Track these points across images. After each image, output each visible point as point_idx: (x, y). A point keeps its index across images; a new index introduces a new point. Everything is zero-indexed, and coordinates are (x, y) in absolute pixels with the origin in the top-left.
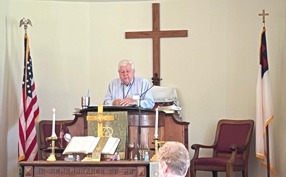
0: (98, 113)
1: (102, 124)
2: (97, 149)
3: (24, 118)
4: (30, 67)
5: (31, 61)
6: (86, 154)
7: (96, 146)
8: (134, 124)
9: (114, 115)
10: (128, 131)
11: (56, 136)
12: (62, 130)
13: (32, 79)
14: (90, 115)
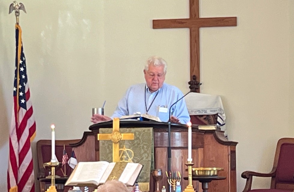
0: (112, 130)
1: (118, 145)
2: (112, 178)
3: (16, 136)
4: (24, 68)
5: (25, 60)
6: (97, 186)
7: (110, 175)
8: (163, 144)
9: (135, 133)
10: (153, 154)
11: (57, 161)
12: (65, 153)
13: (26, 83)
14: (103, 133)
